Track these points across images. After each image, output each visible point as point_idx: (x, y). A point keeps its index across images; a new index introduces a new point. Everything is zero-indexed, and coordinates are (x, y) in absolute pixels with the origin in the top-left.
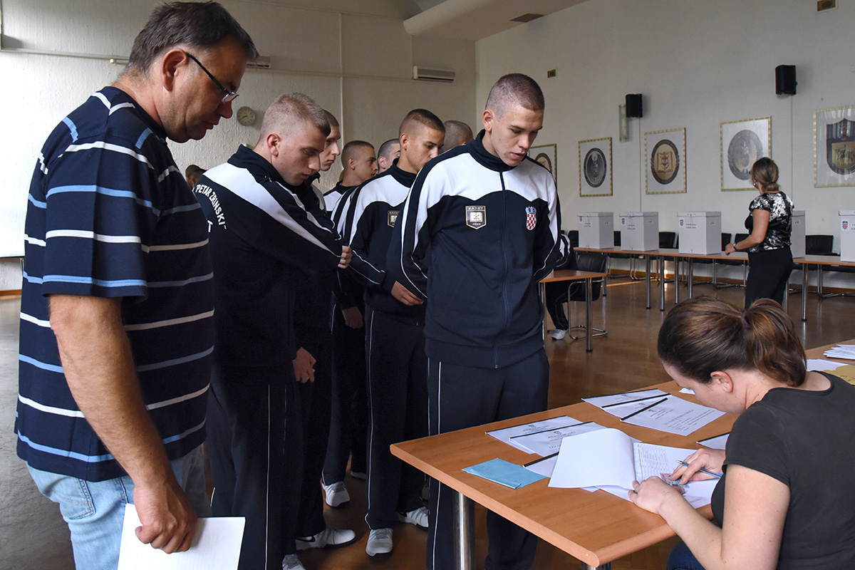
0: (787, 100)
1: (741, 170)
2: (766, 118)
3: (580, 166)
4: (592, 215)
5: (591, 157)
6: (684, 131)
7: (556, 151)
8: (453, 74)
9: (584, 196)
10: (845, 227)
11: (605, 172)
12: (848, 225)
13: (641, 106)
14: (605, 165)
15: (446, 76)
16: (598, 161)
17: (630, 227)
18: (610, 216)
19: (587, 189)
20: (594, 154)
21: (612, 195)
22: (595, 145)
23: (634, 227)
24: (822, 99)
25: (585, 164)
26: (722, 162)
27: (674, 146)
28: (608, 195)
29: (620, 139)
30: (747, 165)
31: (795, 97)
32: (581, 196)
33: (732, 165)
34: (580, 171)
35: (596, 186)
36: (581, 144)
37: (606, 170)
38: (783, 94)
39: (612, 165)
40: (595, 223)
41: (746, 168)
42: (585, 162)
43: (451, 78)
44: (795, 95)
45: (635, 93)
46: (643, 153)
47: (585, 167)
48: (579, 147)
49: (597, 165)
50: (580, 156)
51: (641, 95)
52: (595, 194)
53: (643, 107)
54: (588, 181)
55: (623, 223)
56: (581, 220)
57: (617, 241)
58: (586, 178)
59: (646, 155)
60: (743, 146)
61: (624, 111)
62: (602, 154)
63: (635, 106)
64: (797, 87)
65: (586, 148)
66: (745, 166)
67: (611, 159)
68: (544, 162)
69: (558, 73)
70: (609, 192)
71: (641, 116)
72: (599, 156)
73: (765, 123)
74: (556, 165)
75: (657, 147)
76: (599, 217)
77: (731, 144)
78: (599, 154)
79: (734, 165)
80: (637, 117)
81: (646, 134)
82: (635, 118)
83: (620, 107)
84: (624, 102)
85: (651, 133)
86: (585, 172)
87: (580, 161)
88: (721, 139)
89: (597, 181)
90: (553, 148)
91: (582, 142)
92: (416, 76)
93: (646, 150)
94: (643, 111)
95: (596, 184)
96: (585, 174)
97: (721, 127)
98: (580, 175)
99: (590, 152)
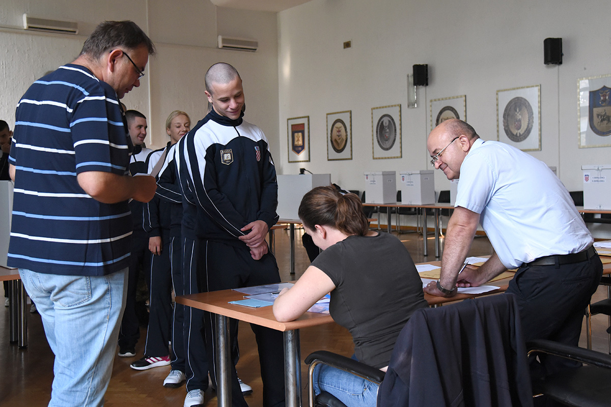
0: (554, 69)
1: (515, 134)
2: (536, 86)
3: (373, 131)
4: (377, 173)
5: (382, 122)
6: (464, 98)
7: (351, 117)
8: (256, 44)
9: (376, 159)
10: (587, 179)
11: (395, 137)
12: (589, 178)
13: (427, 75)
14: (395, 130)
15: (248, 45)
16: (389, 127)
17: (409, 183)
18: (393, 174)
19: (379, 152)
20: (386, 120)
21: (401, 157)
22: (385, 112)
23: (412, 183)
24: (585, 69)
25: (377, 129)
26: (498, 126)
27: (456, 111)
28: (397, 157)
29: (408, 106)
30: (520, 128)
31: (561, 67)
32: (374, 158)
33: (507, 129)
34: (373, 135)
35: (387, 149)
36: (374, 110)
37: (396, 135)
38: (551, 65)
39: (401, 129)
40: (379, 181)
41: (519, 131)
42: (377, 127)
43: (253, 48)
44: (562, 65)
45: (421, 64)
46: (429, 118)
47: (377, 132)
48: (372, 114)
49: (388, 130)
50: (372, 122)
51: (427, 65)
52: (387, 156)
53: (429, 76)
54: (380, 144)
55: (403, 180)
56: (367, 178)
57: (399, 196)
58: (378, 142)
59: (431, 121)
60: (516, 111)
61: (411, 80)
62: (393, 120)
63: (421, 75)
64: (563, 58)
65: (378, 115)
66: (518, 130)
67: (401, 124)
68: (341, 127)
69: (353, 44)
70: (399, 155)
71: (427, 85)
72: (389, 121)
73: (536, 90)
74: (351, 129)
75: (441, 113)
76: (383, 175)
77: (506, 110)
78: (390, 119)
79: (509, 128)
80: (423, 85)
81: (431, 101)
82: (421, 86)
83: (408, 76)
84: (411, 72)
85: (435, 100)
86: (377, 136)
87: (372, 127)
88: (497, 105)
89: (387, 145)
90: (348, 114)
91: (374, 109)
92: (220, 45)
93: (431, 116)
94: (429, 81)
95: (388, 147)
96: (377, 138)
97: (497, 94)
98: (373, 140)
99: (381, 118)
